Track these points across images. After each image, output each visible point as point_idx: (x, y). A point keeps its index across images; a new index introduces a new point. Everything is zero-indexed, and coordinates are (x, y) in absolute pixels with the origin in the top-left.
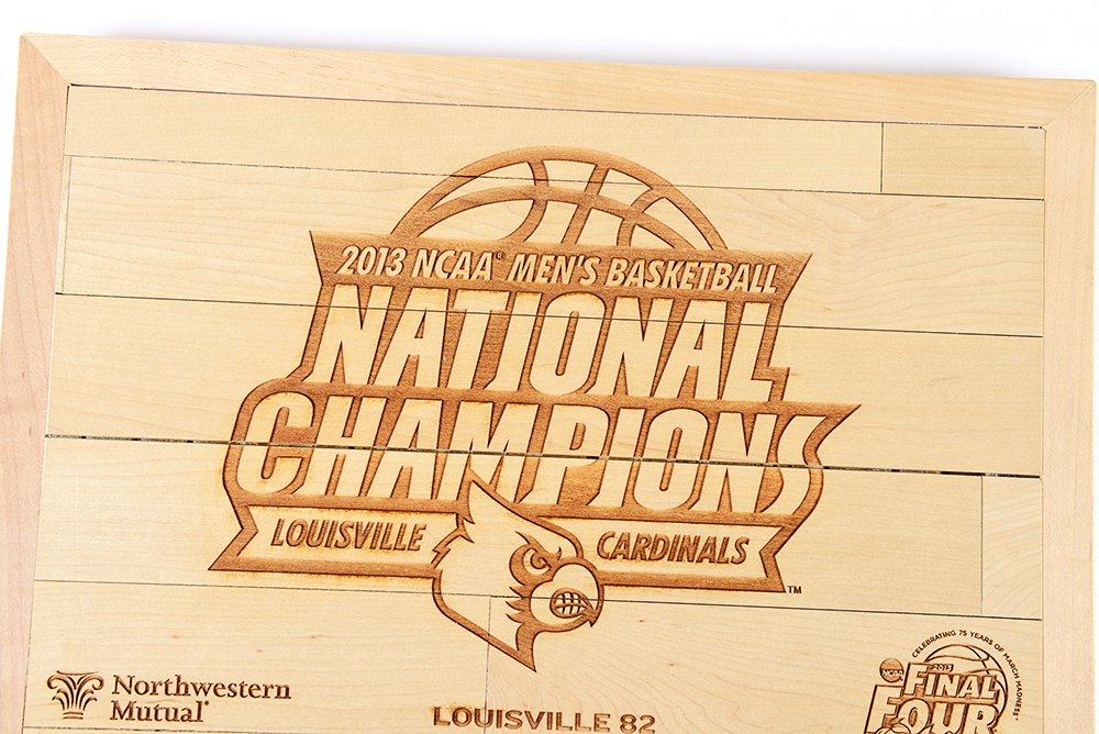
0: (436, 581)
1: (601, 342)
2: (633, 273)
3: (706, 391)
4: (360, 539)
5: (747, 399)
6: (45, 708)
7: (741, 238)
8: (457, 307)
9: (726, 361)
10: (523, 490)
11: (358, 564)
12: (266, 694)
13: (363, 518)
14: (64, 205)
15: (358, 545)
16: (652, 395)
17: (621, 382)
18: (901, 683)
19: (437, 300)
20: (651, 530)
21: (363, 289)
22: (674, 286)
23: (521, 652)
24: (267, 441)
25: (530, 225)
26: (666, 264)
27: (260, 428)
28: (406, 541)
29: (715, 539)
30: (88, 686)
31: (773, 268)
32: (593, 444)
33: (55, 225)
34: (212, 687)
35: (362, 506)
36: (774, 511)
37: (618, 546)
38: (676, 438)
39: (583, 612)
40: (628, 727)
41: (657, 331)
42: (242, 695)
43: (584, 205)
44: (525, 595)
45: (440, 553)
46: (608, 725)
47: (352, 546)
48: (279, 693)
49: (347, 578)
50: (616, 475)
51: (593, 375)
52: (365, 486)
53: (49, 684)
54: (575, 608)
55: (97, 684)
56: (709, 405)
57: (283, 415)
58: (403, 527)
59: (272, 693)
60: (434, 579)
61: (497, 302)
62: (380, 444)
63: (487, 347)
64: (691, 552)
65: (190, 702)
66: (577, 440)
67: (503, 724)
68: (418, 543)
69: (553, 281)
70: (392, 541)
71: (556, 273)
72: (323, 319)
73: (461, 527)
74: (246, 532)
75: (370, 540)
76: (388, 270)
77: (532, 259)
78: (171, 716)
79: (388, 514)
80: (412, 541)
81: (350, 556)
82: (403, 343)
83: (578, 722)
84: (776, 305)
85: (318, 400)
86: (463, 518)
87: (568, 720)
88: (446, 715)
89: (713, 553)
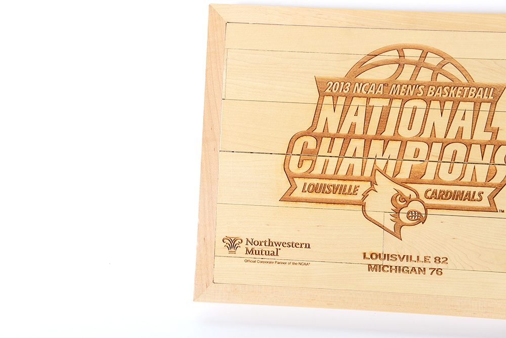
0: (364, 206)
1: (425, 117)
2: (437, 91)
3: (466, 136)
4: (335, 190)
5: (482, 139)
6: (222, 249)
7: (480, 77)
8: (370, 104)
9: (474, 125)
10: (396, 173)
11: (334, 199)
12: (301, 246)
13: (336, 182)
14: (225, 67)
15: (334, 193)
16: (445, 137)
17: (433, 132)
19: (362, 102)
20: (445, 188)
21: (335, 98)
22: (453, 96)
23: (396, 233)
24: (300, 154)
25: (398, 73)
26: (450, 88)
27: (297, 149)
28: (352, 191)
29: (470, 192)
30: (237, 242)
31: (492, 89)
32: (423, 156)
33: (222, 74)
34: (282, 243)
35: (335, 178)
36: (493, 181)
37: (433, 194)
38: (455, 153)
39: (419, 219)
40: (438, 261)
41: (447, 113)
42: (292, 247)
43: (418, 66)
44: (397, 212)
45: (365, 196)
46: (429, 261)
47: (332, 193)
48: (306, 246)
49: (330, 204)
50: (431, 168)
51: (422, 130)
52: (336, 171)
53: (223, 241)
54: (416, 217)
55: (240, 241)
56: (467, 141)
57: (305, 144)
58: (351, 186)
59: (304, 246)
61: (386, 102)
62: (342, 155)
63: (382, 119)
65: (274, 249)
66: (416, 155)
67: (390, 259)
68: (356, 192)
69: (407, 94)
70: (347, 191)
71: (408, 91)
72: (320, 109)
73: (372, 186)
74: (293, 187)
75: (338, 191)
76: (344, 90)
77: (399, 86)
78: (267, 254)
79: (345, 181)
80: (354, 191)
81: (331, 196)
82: (350, 118)
83: (418, 259)
84: (494, 103)
85: (319, 139)
86: (373, 183)
87: (414, 258)
88: (368, 256)
89: (469, 197)
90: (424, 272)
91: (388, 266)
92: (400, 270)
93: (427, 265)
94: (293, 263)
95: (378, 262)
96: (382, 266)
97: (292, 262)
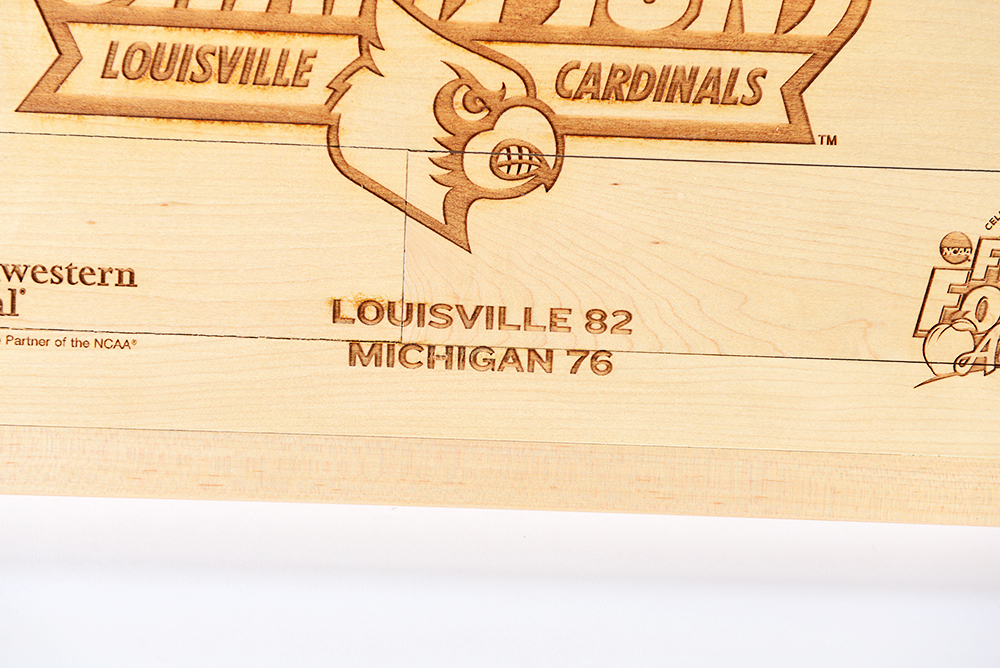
0: (332, 129)
4: (225, 70)
10: (452, 3)
11: (224, 105)
12: (103, 280)
13: (228, 41)
15: (223, 79)
18: (968, 265)
20: (630, 58)
23: (451, 227)
28: (289, 73)
29: (719, 71)
34: (29, 270)
35: (226, 24)
36: (804, 30)
37: (585, 81)
39: (535, 172)
40: (596, 325)
42: (70, 282)
44: (455, 149)
45: (337, 91)
46: (568, 324)
47: (213, 80)
48: (120, 279)
49: (208, 124)
54: (525, 168)
58: (284, 54)
59: (112, 278)
60: (330, 127)
64: (686, 89)
67: (427, 321)
68: (306, 76)
70: (270, 73)
73: (365, 54)
74: (66, 58)
75: (238, 71)
79: (263, 36)
80: (298, 74)
81: (212, 93)
83: (528, 318)
86: (367, 42)
87: (515, 316)
88: (349, 310)
89: (717, 90)
90: (547, 366)
91: (418, 347)
92: (462, 360)
93: (558, 341)
94: (75, 343)
95: (385, 331)
96: (398, 348)
97: (70, 336)
